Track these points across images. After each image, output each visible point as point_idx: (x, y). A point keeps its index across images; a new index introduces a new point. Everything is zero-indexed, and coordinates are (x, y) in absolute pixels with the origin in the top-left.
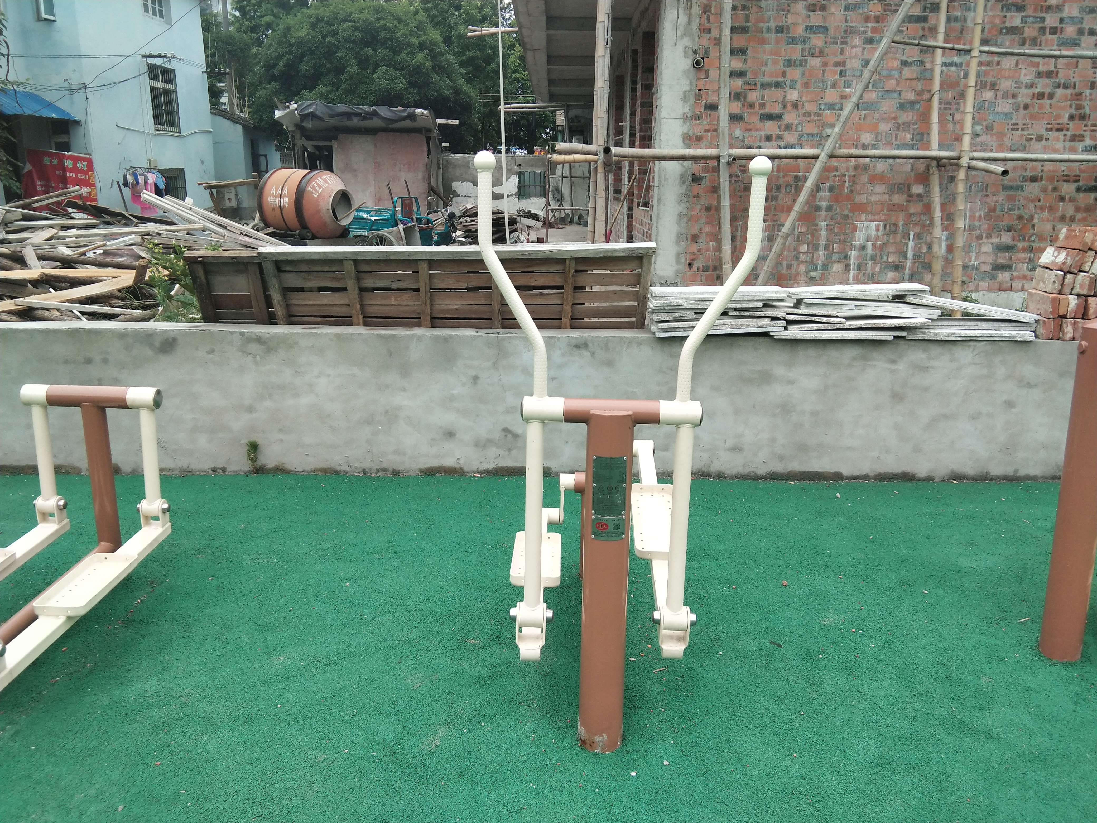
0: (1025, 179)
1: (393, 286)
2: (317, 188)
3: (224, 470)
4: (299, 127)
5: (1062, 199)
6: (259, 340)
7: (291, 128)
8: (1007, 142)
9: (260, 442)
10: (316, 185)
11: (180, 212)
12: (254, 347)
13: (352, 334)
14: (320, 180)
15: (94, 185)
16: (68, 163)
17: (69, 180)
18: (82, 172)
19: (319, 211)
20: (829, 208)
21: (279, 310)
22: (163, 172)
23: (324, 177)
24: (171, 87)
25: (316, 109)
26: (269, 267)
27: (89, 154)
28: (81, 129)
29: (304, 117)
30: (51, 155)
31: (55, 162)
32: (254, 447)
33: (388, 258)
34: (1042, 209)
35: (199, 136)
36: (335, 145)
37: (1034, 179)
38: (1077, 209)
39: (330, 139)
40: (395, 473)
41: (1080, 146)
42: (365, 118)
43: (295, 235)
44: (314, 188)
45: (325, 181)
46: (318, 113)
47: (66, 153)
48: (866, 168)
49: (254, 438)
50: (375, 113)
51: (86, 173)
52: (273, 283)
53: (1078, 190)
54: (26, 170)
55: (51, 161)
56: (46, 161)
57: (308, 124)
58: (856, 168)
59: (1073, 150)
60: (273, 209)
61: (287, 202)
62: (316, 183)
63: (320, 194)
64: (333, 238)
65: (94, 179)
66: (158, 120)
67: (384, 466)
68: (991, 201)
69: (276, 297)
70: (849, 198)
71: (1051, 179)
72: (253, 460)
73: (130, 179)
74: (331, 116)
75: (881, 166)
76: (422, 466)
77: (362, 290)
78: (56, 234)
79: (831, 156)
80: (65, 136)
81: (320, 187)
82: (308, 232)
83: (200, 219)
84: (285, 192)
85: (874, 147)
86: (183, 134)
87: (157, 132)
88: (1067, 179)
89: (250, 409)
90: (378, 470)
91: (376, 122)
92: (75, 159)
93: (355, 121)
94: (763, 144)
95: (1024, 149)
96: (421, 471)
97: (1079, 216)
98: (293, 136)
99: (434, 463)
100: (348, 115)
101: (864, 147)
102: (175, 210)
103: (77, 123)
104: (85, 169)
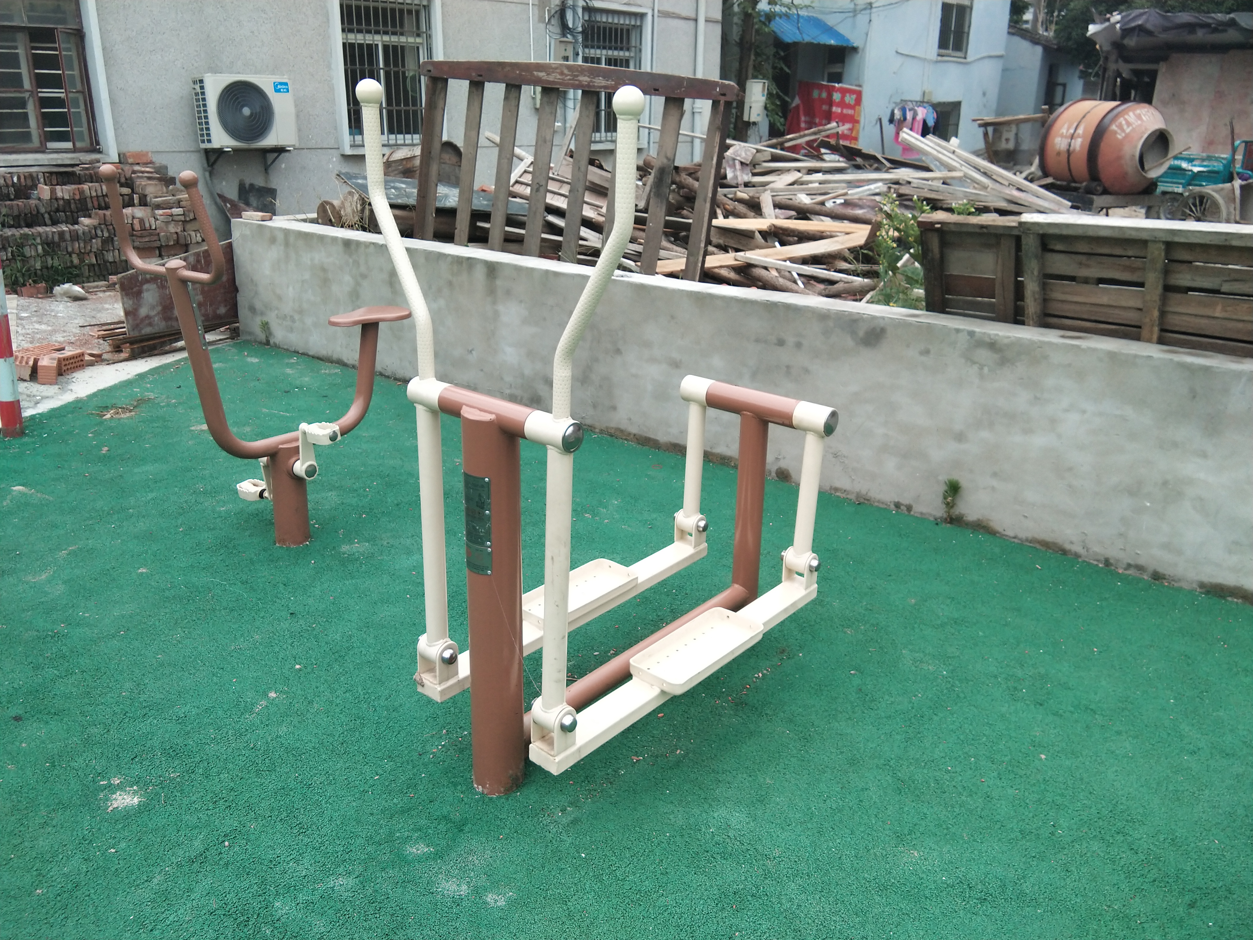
1: (1225, 288)
2: (1125, 127)
3: (909, 508)
4: (1117, 45)
6: (993, 345)
7: (1107, 47)
9: (964, 483)
10: (1124, 122)
11: (940, 156)
12: (983, 355)
13: (1136, 356)
14: (1131, 117)
15: (858, 122)
16: (837, 97)
17: (833, 116)
18: (849, 106)
19: (1119, 158)
21: (1031, 306)
22: (936, 106)
23: (1138, 112)
25: (1147, 20)
26: (1030, 244)
27: (860, 86)
28: (857, 58)
29: (1127, 32)
30: (821, 87)
31: (824, 95)
33: (1227, 243)
35: (986, 61)
36: (1162, 68)
39: (1157, 60)
40: (1157, 576)
42: (1215, 30)
43: (1079, 188)
44: (1120, 126)
45: (1139, 117)
46: (1149, 26)
47: (837, 85)
49: (955, 476)
50: (1233, 23)
51: (852, 107)
52: (1032, 267)
54: (794, 105)
55: (820, 94)
56: (816, 94)
57: (1131, 42)
60: (1059, 153)
61: (1079, 144)
62: (1126, 120)
63: (1127, 136)
64: (1133, 194)
65: (859, 115)
66: (943, 44)
67: (1141, 561)
72: (950, 506)
73: (898, 114)
74: (1166, 29)
76: (1206, 579)
77: (1168, 289)
78: (801, 178)
80: (839, 65)
81: (1129, 124)
82: (1099, 186)
83: (962, 165)
84: (1080, 131)
86: (969, 59)
87: (940, 58)
89: (960, 437)
90: (1129, 566)
91: (1232, 36)
92: (844, 92)
93: (1200, 35)
96: (1202, 585)
98: (1106, 59)
99: (1229, 579)
100: (1191, 27)
102: (935, 153)
103: (855, 50)
104: (852, 102)
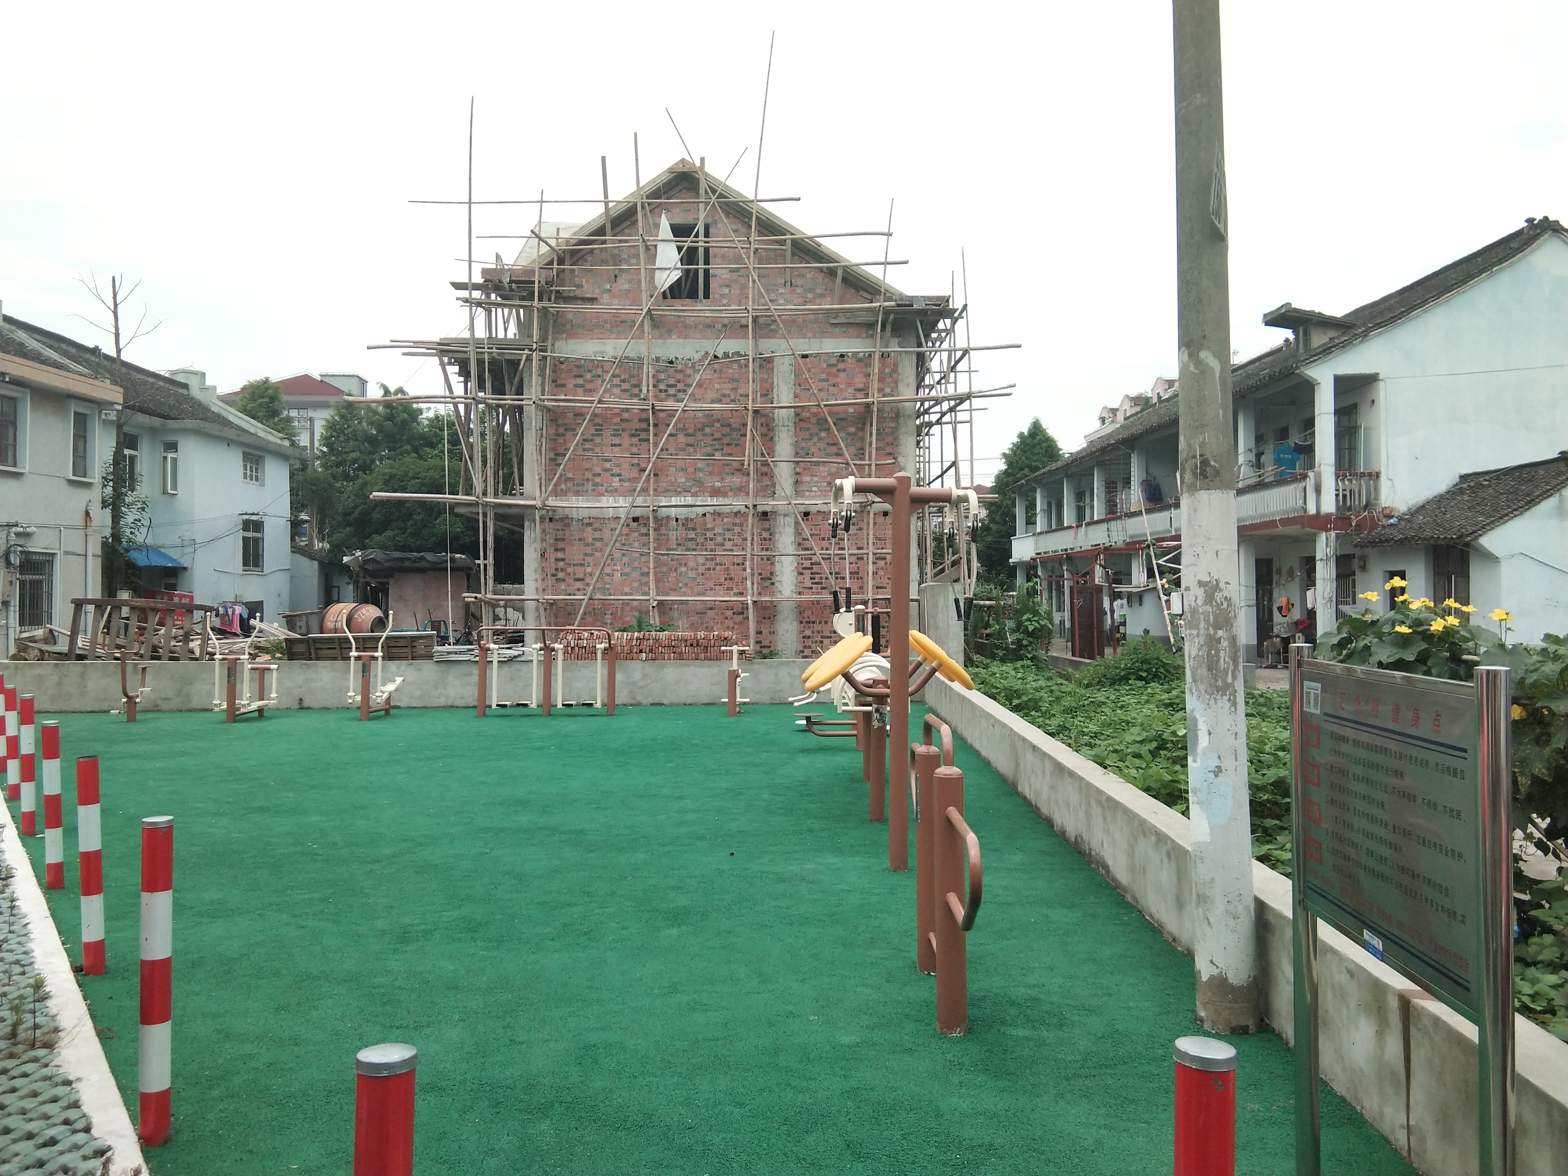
0: (706, 609)
2: (361, 616)
3: (290, 708)
4: (362, 567)
5: (727, 618)
7: (357, 569)
8: (696, 591)
10: (360, 614)
11: (271, 631)
12: (304, 666)
14: (364, 611)
16: (176, 599)
19: (361, 630)
20: (611, 624)
21: (313, 656)
22: (246, 604)
23: (368, 608)
24: (259, 535)
25: (376, 555)
26: (311, 641)
27: (192, 592)
28: (187, 574)
29: (366, 562)
30: (162, 593)
31: (166, 599)
32: (301, 700)
34: (717, 623)
35: (278, 573)
36: (391, 581)
37: (711, 609)
38: (735, 623)
39: (388, 577)
41: (732, 593)
42: (414, 562)
44: (359, 616)
45: (368, 611)
46: (378, 559)
47: (174, 592)
48: (628, 604)
49: (301, 697)
50: (423, 558)
52: (312, 647)
53: (734, 613)
57: (369, 567)
58: (623, 604)
59: (729, 595)
61: (340, 625)
62: (361, 612)
63: (364, 620)
66: (246, 563)
68: (692, 619)
69: (313, 651)
70: (621, 618)
71: (719, 609)
72: (300, 704)
73: (222, 611)
74: (387, 561)
75: (635, 603)
79: (590, 599)
80: (174, 579)
81: (364, 614)
84: (341, 616)
85: (631, 594)
86: (265, 572)
87: (245, 572)
88: (727, 608)
89: (301, 687)
91: (423, 564)
92: (181, 597)
93: (407, 564)
94: (576, 592)
95: (704, 595)
97: (736, 627)
98: (357, 575)
100: (402, 560)
101: (626, 594)
102: (267, 629)
103: (185, 569)
